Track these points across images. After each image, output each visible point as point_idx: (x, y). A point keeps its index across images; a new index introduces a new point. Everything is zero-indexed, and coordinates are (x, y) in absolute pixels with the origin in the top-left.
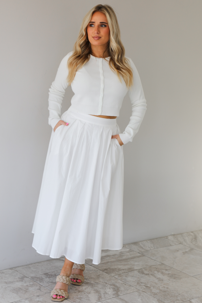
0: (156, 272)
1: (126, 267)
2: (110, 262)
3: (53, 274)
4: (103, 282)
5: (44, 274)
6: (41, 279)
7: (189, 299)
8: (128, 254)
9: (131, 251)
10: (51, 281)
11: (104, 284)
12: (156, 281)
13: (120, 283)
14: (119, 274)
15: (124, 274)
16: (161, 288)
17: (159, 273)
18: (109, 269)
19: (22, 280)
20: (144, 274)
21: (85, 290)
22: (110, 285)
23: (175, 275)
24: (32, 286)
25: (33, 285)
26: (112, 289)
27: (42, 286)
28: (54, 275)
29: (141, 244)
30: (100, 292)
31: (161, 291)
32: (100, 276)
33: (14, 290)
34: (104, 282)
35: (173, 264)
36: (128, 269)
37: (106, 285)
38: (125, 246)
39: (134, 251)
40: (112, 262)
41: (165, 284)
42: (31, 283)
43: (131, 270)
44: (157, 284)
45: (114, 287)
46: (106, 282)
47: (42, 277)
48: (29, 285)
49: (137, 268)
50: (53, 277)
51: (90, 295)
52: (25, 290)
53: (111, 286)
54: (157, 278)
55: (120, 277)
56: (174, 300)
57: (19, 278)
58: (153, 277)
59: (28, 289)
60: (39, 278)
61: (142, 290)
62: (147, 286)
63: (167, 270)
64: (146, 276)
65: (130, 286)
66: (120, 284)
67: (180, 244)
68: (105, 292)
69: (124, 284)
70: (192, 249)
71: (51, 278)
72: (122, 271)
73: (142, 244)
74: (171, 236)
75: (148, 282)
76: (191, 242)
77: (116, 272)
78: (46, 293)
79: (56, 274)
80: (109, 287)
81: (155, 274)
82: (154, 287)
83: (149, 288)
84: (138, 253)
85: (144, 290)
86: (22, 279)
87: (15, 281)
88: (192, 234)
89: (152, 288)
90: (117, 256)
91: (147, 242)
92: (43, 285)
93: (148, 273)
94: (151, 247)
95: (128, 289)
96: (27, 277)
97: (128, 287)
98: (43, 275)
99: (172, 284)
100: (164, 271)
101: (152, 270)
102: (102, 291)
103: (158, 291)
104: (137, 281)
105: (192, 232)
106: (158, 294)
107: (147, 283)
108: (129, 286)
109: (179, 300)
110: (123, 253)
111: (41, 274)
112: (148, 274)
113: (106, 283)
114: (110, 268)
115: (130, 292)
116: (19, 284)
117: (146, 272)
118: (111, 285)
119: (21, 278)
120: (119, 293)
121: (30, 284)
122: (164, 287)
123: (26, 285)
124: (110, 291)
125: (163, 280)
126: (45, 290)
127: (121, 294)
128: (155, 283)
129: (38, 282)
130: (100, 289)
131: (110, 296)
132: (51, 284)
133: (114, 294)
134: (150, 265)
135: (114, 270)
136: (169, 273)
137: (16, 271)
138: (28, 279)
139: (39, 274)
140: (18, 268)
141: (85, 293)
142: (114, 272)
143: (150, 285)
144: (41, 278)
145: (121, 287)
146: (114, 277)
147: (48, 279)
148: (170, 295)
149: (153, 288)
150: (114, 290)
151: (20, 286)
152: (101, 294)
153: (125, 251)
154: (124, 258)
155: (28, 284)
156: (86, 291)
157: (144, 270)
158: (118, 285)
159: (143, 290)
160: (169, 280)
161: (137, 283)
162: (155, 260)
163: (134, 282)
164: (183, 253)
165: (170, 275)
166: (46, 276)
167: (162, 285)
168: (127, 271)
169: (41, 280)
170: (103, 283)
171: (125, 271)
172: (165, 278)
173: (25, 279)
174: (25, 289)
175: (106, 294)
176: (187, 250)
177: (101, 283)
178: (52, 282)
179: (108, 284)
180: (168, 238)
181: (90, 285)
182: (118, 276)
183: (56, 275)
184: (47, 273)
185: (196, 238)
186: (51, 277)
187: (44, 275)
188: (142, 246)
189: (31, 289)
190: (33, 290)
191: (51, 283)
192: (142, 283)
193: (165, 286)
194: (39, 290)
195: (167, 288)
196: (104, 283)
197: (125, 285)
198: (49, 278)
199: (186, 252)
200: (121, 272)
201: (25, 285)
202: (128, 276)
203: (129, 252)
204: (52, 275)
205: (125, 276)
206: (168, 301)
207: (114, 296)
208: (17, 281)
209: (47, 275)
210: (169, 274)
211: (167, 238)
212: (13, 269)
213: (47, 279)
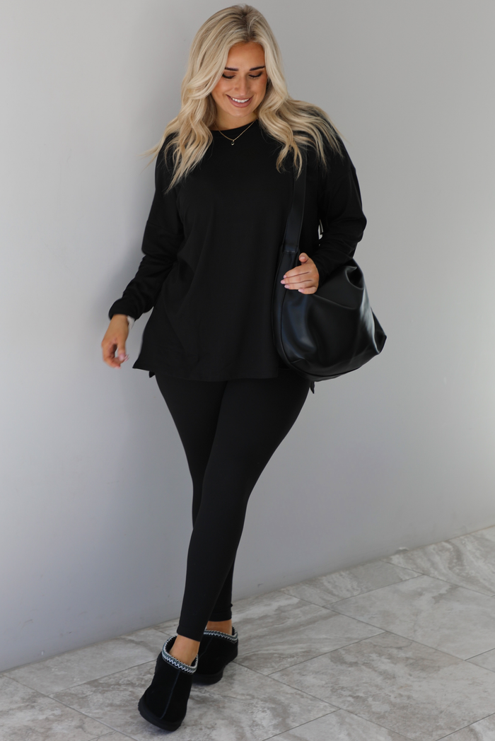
0: (374, 656)
1: (298, 648)
2: (255, 638)
3: (112, 681)
4: (243, 695)
5: (89, 683)
6: (83, 698)
7: (466, 724)
8: (297, 611)
9: (303, 603)
10: (108, 701)
11: (246, 699)
12: (379, 680)
13: (287, 693)
14: (281, 668)
15: (295, 667)
16: (392, 699)
17: (384, 659)
18: (254, 658)
19: (33, 704)
20: (345, 663)
21: (201, 719)
22: (262, 701)
23: (423, 659)
24: (59, 719)
25: (62, 715)
26: (268, 712)
27: (87, 719)
28: (115, 685)
29: (326, 584)
30: (240, 722)
31: (394, 706)
32: (235, 677)
33: (15, 733)
34: (248, 695)
35: (415, 631)
36: (304, 652)
37: (252, 701)
38: (288, 590)
39: (311, 603)
40: (261, 637)
41: (402, 687)
42: (57, 712)
43: (309, 655)
44: (381, 689)
45: (273, 706)
46: (251, 692)
47: (83, 693)
48: (52, 717)
49: (326, 649)
50: (113, 689)
51: (214, 734)
52: (42, 733)
53: (267, 704)
54: (381, 673)
55: (286, 678)
56: (430, 729)
57: (23, 699)
58: (370, 670)
59: (50, 729)
60: (76, 695)
61: (345, 708)
62: (358, 697)
63: (400, 648)
64: (350, 669)
65: (315, 698)
66: (289, 696)
67: (423, 574)
68: (254, 721)
69: (299, 694)
70: (454, 588)
71: (108, 694)
72: (289, 660)
73: (329, 582)
74: (397, 556)
75: (357, 686)
76: (450, 568)
77: (273, 664)
78: (99, 737)
79: (120, 682)
80: (261, 707)
81: (373, 660)
82: (375, 697)
83: (364, 700)
84: (323, 607)
85: (350, 708)
86: (31, 701)
87: (12, 709)
88: (448, 546)
89: (370, 699)
90: (271, 620)
91: (341, 575)
92: (90, 715)
93: (354, 660)
94: (354, 589)
95: (309, 707)
96: (44, 696)
97: (310, 702)
98: (86, 686)
99: (420, 686)
100: (395, 652)
101: (365, 651)
102: (245, 720)
103: (386, 707)
104: (330, 685)
105: (447, 541)
106: (387, 714)
107: (356, 688)
108: (311, 700)
109: (441, 729)
110: (284, 612)
111: (80, 683)
112: (356, 664)
113: (253, 697)
114: (258, 655)
115: (317, 716)
116: (23, 718)
117: (350, 658)
118: (265, 701)
119: (29, 699)
120: (289, 721)
121: (53, 714)
122: (401, 695)
123: (44, 717)
124: (265, 718)
125: (394, 678)
126: (95, 727)
127: (294, 724)
128: (377, 686)
129: (75, 706)
130: (239, 713)
131: (266, 732)
132: (110, 711)
133: (275, 727)
134: (356, 639)
135: (267, 659)
136: (407, 656)
137: (14, 679)
138: (47, 701)
139: (75, 684)
140: (16, 671)
141: (201, 729)
142: (269, 665)
143: (364, 693)
144: (80, 696)
145: (291, 705)
146: (270, 679)
147: (99, 696)
148: (419, 716)
149: (374, 700)
150: (276, 714)
151: (29, 721)
152: (242, 727)
153: (289, 605)
154: (289, 622)
155: (48, 713)
156: (203, 722)
157: (343, 652)
158: (282, 699)
159: (348, 707)
160: (411, 675)
161: (331, 690)
162: (368, 624)
163: (323, 687)
164: (434, 598)
165: (411, 661)
166: (94, 689)
167: (393, 692)
168: (302, 659)
169: (83, 700)
170: (244, 698)
171: (295, 658)
172: (400, 670)
173: (41, 700)
174: (42, 730)
175: (257, 725)
176: (443, 591)
177: (239, 697)
178: (111, 705)
179: (258, 698)
180: (393, 562)
181: (211, 705)
182: (279, 674)
183: (119, 685)
184: (96, 680)
185: (458, 556)
186: (107, 691)
187: (89, 686)
188: (330, 586)
189: (58, 728)
190: (65, 732)
191: (109, 708)
192: (342, 688)
193: (402, 693)
194: (81, 729)
195: (409, 697)
196: (248, 697)
197: (302, 697)
198: (103, 692)
199: (441, 596)
200: (286, 663)
201: (41, 717)
202: (305, 673)
203: (299, 607)
204: (109, 685)
205: (299, 673)
206: (415, 732)
207: (278, 732)
208: (20, 709)
209: (96, 687)
210: (407, 659)
211: (388, 563)
212: (5, 674)
213: (98, 698)
